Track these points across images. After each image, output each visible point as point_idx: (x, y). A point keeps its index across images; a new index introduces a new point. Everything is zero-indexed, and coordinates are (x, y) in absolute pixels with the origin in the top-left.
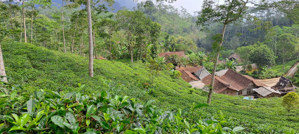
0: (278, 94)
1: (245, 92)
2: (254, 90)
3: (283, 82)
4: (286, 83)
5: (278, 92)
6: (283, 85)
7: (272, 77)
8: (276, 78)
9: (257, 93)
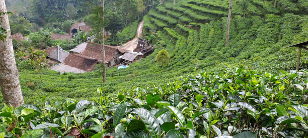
0: (141, 55)
1: (113, 63)
2: (120, 57)
3: (142, 43)
4: (144, 44)
5: (141, 53)
6: (142, 46)
7: (127, 41)
8: (130, 41)
9: (124, 60)
